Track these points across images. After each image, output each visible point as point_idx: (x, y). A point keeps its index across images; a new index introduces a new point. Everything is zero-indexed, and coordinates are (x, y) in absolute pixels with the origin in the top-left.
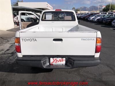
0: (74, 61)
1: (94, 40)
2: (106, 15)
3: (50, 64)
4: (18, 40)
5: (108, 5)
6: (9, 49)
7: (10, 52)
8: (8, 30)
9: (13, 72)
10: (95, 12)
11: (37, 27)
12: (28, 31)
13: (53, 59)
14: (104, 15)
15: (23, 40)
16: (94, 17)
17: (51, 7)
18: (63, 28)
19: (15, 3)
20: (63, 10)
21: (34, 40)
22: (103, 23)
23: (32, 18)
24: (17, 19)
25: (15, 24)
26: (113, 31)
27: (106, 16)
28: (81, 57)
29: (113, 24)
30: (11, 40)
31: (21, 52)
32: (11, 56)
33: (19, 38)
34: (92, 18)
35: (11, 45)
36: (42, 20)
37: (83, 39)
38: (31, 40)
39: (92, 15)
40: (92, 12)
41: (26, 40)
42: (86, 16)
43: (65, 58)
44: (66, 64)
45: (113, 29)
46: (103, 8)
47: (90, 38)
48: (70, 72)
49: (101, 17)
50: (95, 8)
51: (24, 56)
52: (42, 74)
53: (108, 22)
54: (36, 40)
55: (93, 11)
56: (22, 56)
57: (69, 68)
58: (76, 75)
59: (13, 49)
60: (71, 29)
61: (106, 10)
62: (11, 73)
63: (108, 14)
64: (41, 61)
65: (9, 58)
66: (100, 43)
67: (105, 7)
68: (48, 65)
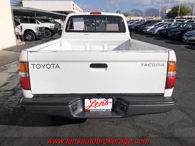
0: (128, 103)
1: (163, 65)
2: (173, 24)
3: (84, 110)
4: (25, 66)
5: (175, 8)
6: (8, 83)
7: (10, 87)
8: (4, 50)
9: (16, 125)
10: (154, 19)
11: (58, 44)
12: (42, 50)
13: (90, 101)
14: (170, 24)
15: (35, 66)
16: (153, 27)
17: (80, 9)
18: (103, 46)
19: (17, 2)
20: (103, 14)
21: (55, 66)
22: (169, 36)
23: (46, 28)
24: (21, 29)
25: (18, 39)
26: (186, 50)
27: (173, 26)
28: (139, 96)
29: (186, 39)
30: (11, 66)
31: (30, 89)
32: (11, 95)
33: (27, 62)
34: (149, 28)
35: (11, 75)
36: (67, 31)
37: (145, 64)
38: (48, 66)
39: (150, 23)
40: (149, 18)
41: (39, 66)
42: (140, 26)
43: (112, 99)
44: (113, 109)
45: (185, 47)
46: (167, 12)
47: (156, 63)
48: (119, 123)
49: (165, 27)
50: (154, 12)
51: (36, 96)
52: (69, 127)
53: (177, 35)
54: (58, 66)
55: (151, 17)
56: (32, 96)
57: (119, 117)
58: (128, 127)
59: (16, 83)
60: (117, 46)
61: (172, 15)
62: (12, 126)
63: (176, 21)
64: (67, 104)
65: (7, 99)
66: (174, 71)
67: (170, 10)
68: (81, 113)
